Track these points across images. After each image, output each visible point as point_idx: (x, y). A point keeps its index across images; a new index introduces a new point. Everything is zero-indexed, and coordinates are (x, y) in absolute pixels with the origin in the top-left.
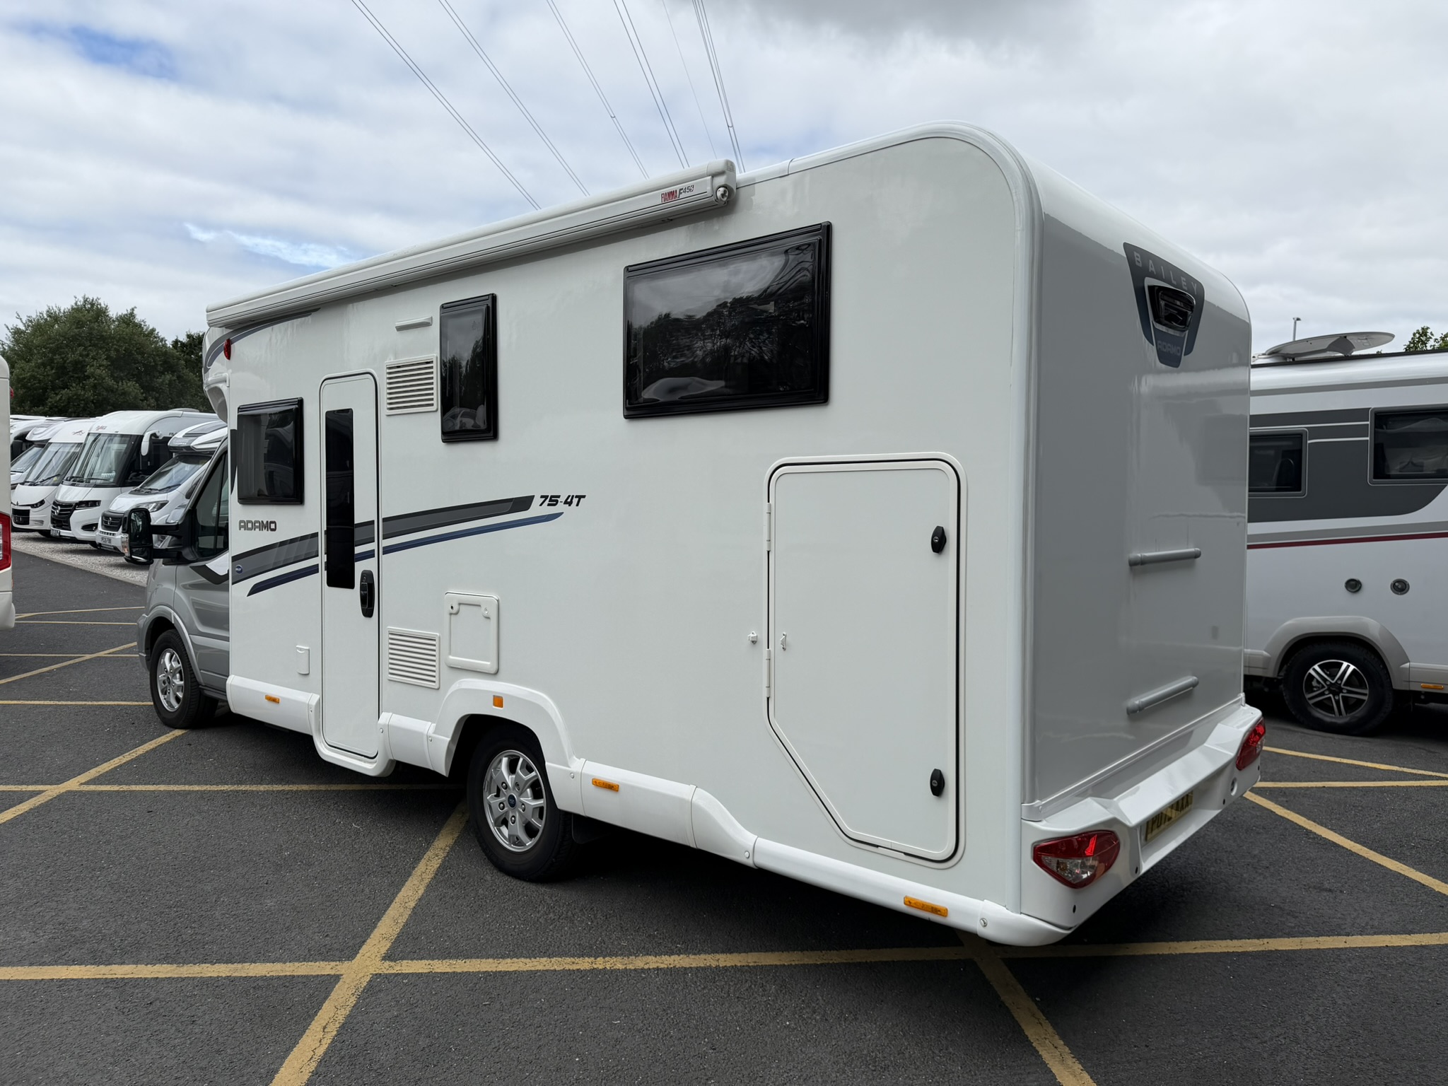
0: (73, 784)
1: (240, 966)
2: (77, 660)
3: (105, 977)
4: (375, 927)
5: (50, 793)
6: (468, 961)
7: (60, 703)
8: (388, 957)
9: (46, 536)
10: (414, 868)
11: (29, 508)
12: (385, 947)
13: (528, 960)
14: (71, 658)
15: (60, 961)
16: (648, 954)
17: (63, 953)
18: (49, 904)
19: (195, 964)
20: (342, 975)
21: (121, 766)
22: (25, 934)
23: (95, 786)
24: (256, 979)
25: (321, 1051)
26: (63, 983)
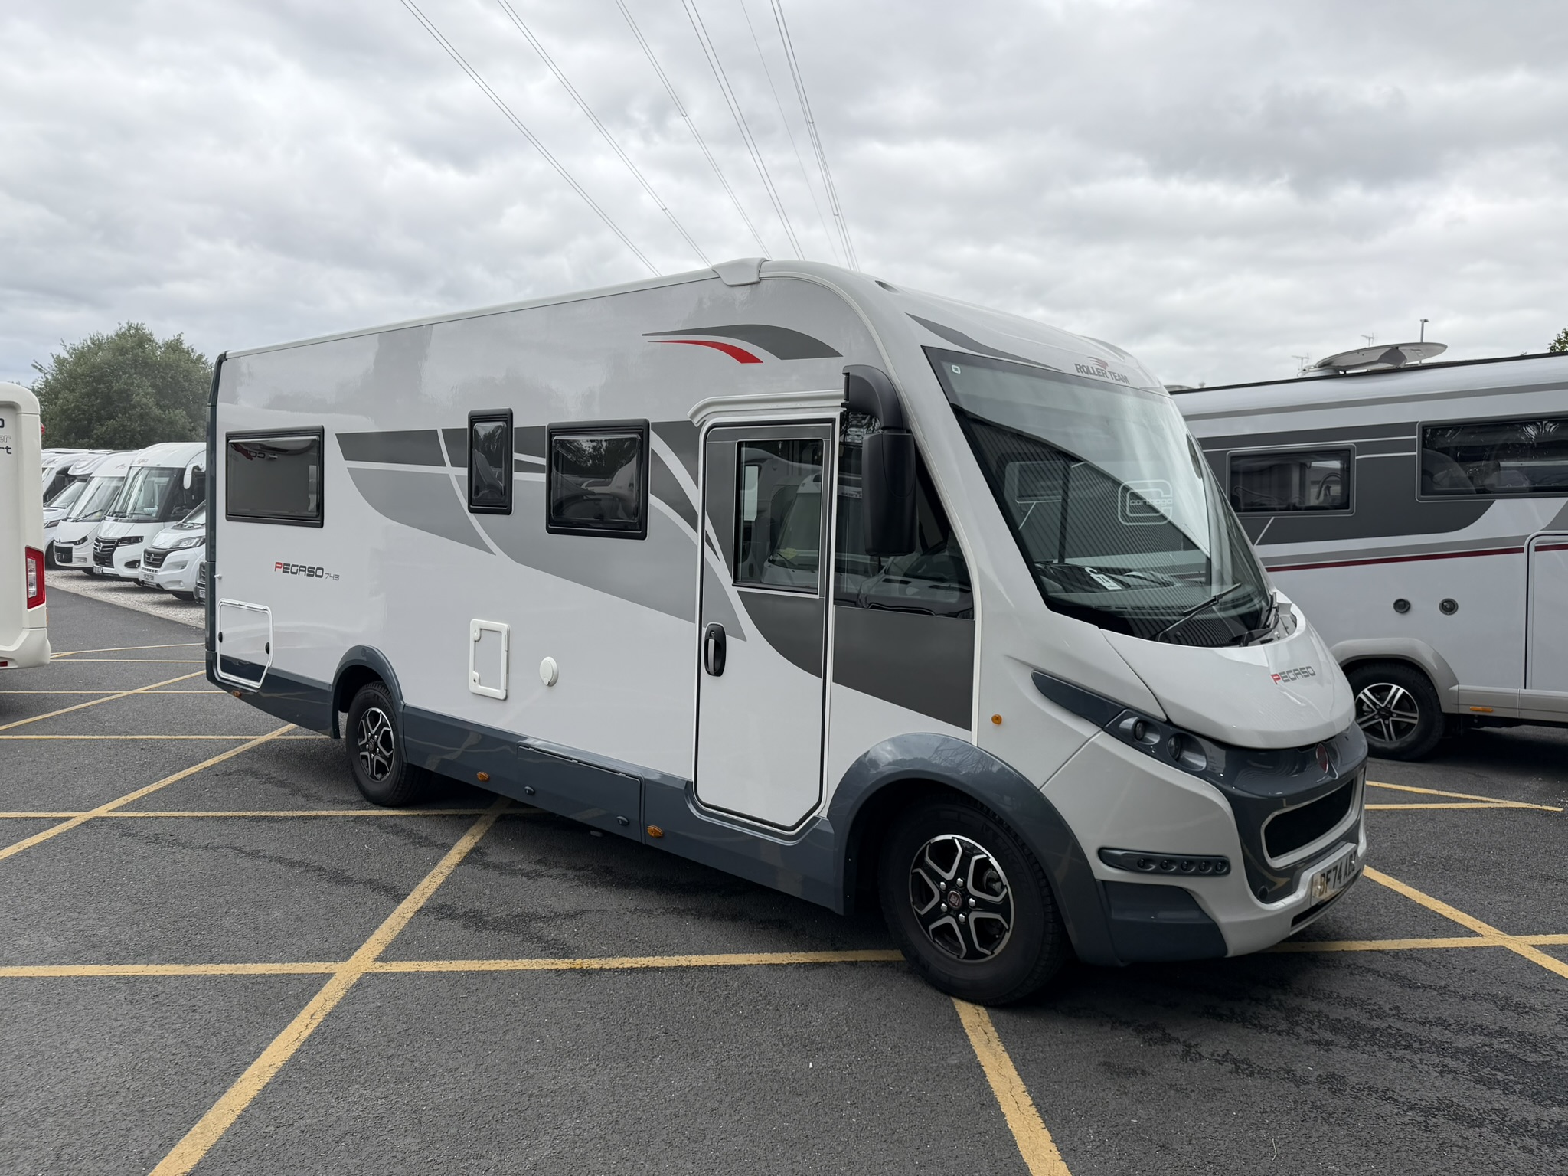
0: (101, 811)
1: (242, 965)
2: (114, 697)
3: (117, 974)
4: (372, 934)
5: (79, 820)
6: (453, 962)
7: (94, 737)
8: (380, 959)
9: (90, 574)
10: (417, 884)
11: (72, 545)
12: (378, 950)
13: (511, 961)
14: (108, 695)
15: (78, 961)
16: (625, 956)
17: (81, 955)
18: (72, 914)
19: (201, 964)
20: (334, 973)
21: (148, 795)
22: (47, 939)
23: (123, 813)
24: (256, 976)
25: (306, 1034)
26: (79, 980)
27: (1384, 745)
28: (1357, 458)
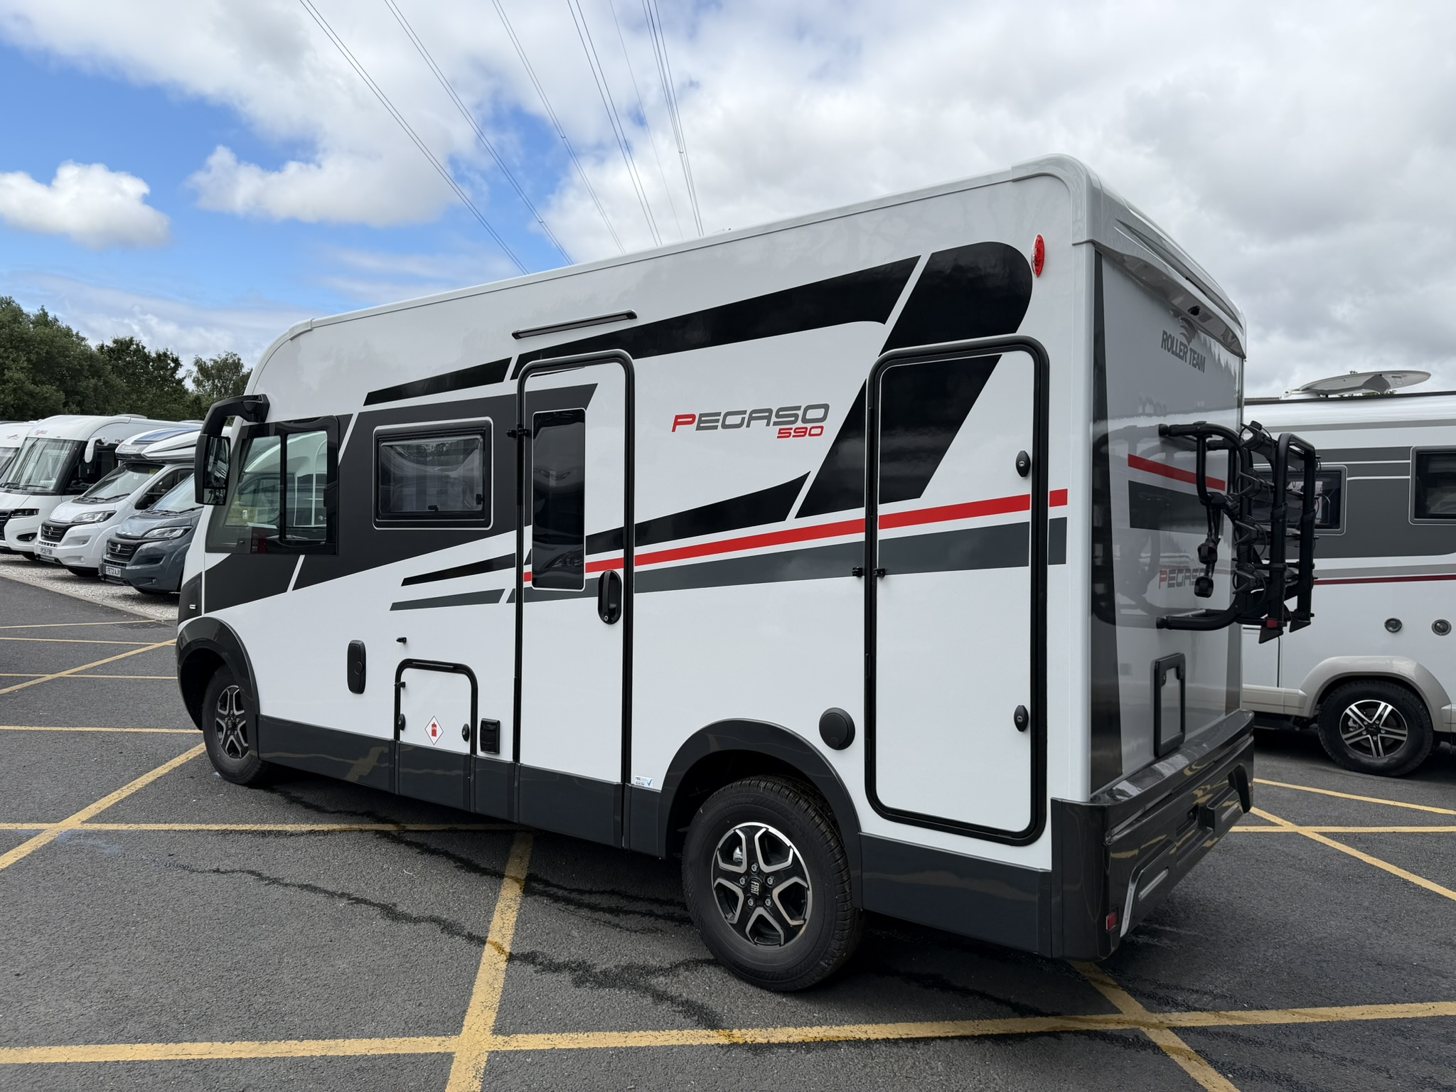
0: (74, 822)
1: (332, 1042)
2: (38, 681)
3: (179, 1058)
4: (471, 994)
5: (50, 834)
6: (590, 1034)
7: (33, 728)
8: (498, 1030)
10: (489, 922)
12: (491, 1018)
13: (656, 1033)
15: (120, 1038)
16: (786, 1025)
17: (121, 1027)
18: (87, 966)
19: (280, 1040)
20: (454, 1053)
21: (122, 801)
22: (68, 1004)
23: (99, 825)
24: (356, 1059)
26: (132, 1066)
27: (1372, 761)
28: (1348, 479)
